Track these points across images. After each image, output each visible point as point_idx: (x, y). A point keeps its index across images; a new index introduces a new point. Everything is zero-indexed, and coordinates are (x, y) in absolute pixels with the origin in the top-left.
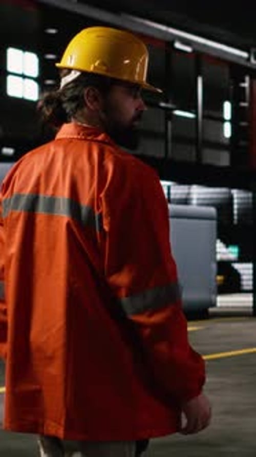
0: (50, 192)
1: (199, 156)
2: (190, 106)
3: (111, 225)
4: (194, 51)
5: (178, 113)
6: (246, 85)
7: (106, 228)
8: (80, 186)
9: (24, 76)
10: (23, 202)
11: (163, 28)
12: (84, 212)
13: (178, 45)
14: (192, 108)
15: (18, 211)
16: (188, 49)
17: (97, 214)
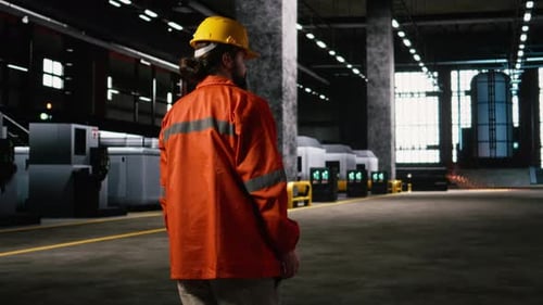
0: (197, 118)
1: (153, 121)
2: (149, 95)
3: (242, 131)
4: (152, 65)
5: (142, 98)
6: (180, 84)
7: (238, 132)
8: (218, 109)
9: (53, 75)
10: (179, 128)
11: (134, 52)
12: (221, 127)
13: (142, 61)
14: (150, 96)
15: (175, 136)
16: (148, 64)
17: (231, 124)
